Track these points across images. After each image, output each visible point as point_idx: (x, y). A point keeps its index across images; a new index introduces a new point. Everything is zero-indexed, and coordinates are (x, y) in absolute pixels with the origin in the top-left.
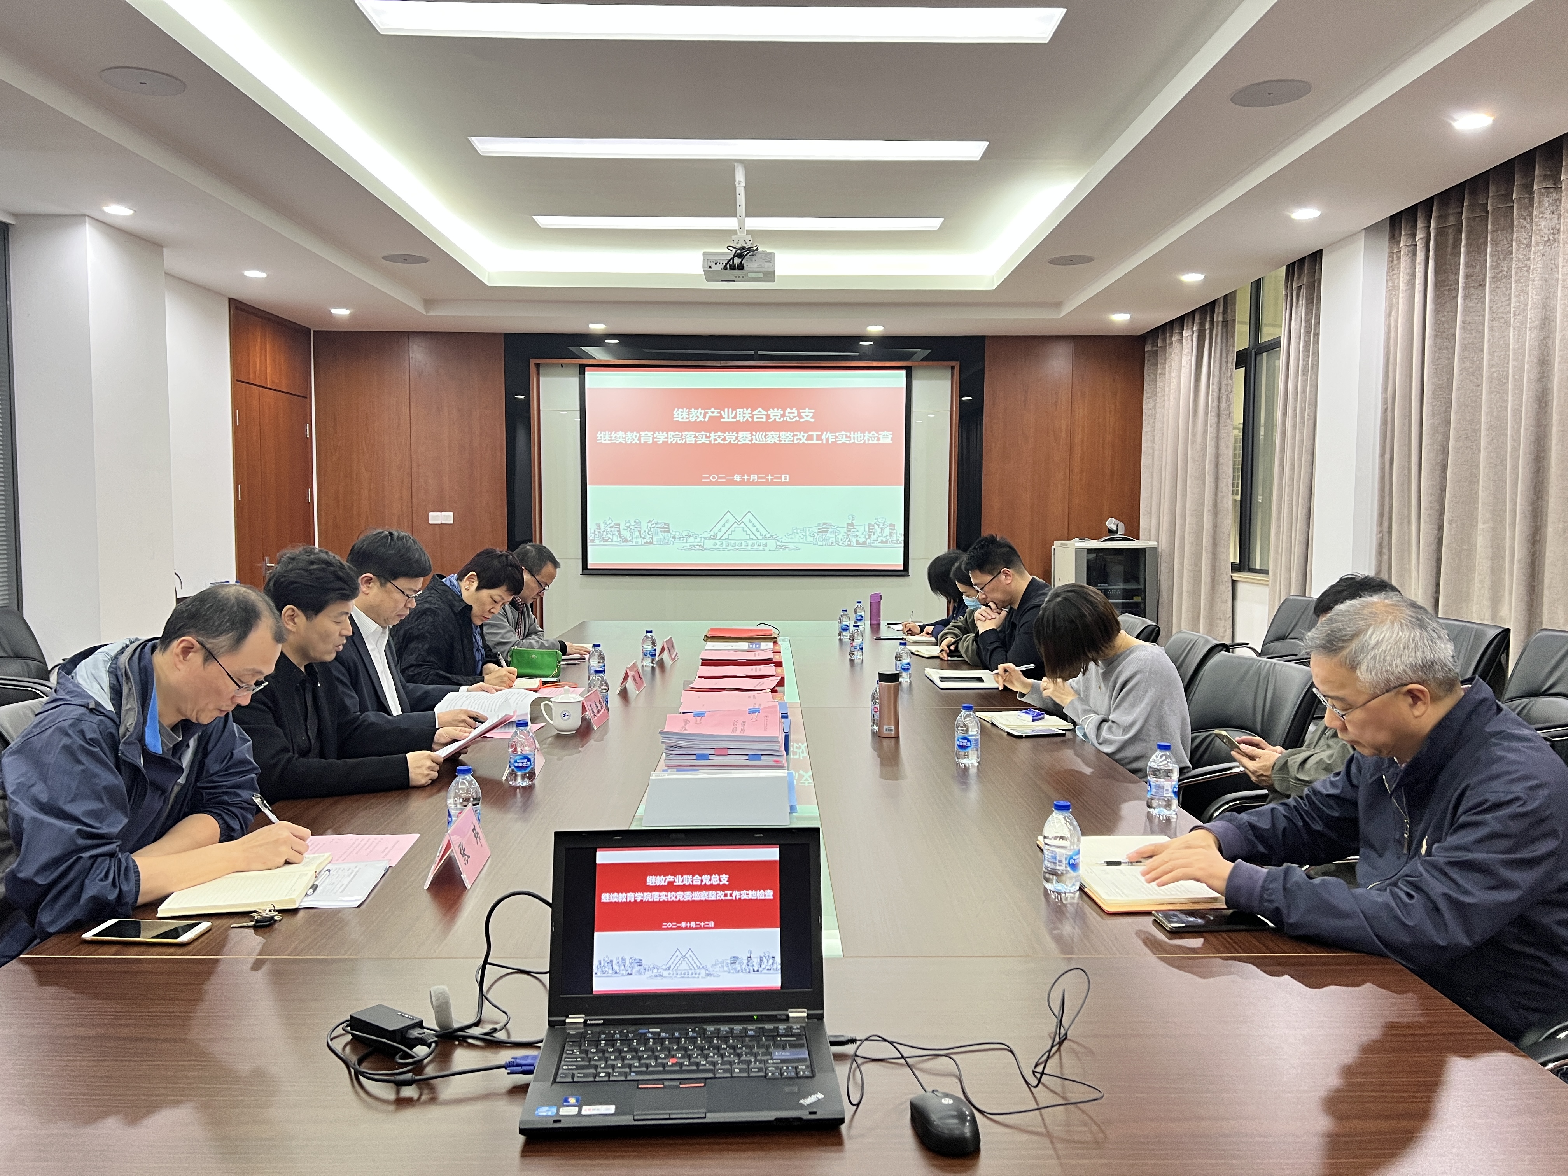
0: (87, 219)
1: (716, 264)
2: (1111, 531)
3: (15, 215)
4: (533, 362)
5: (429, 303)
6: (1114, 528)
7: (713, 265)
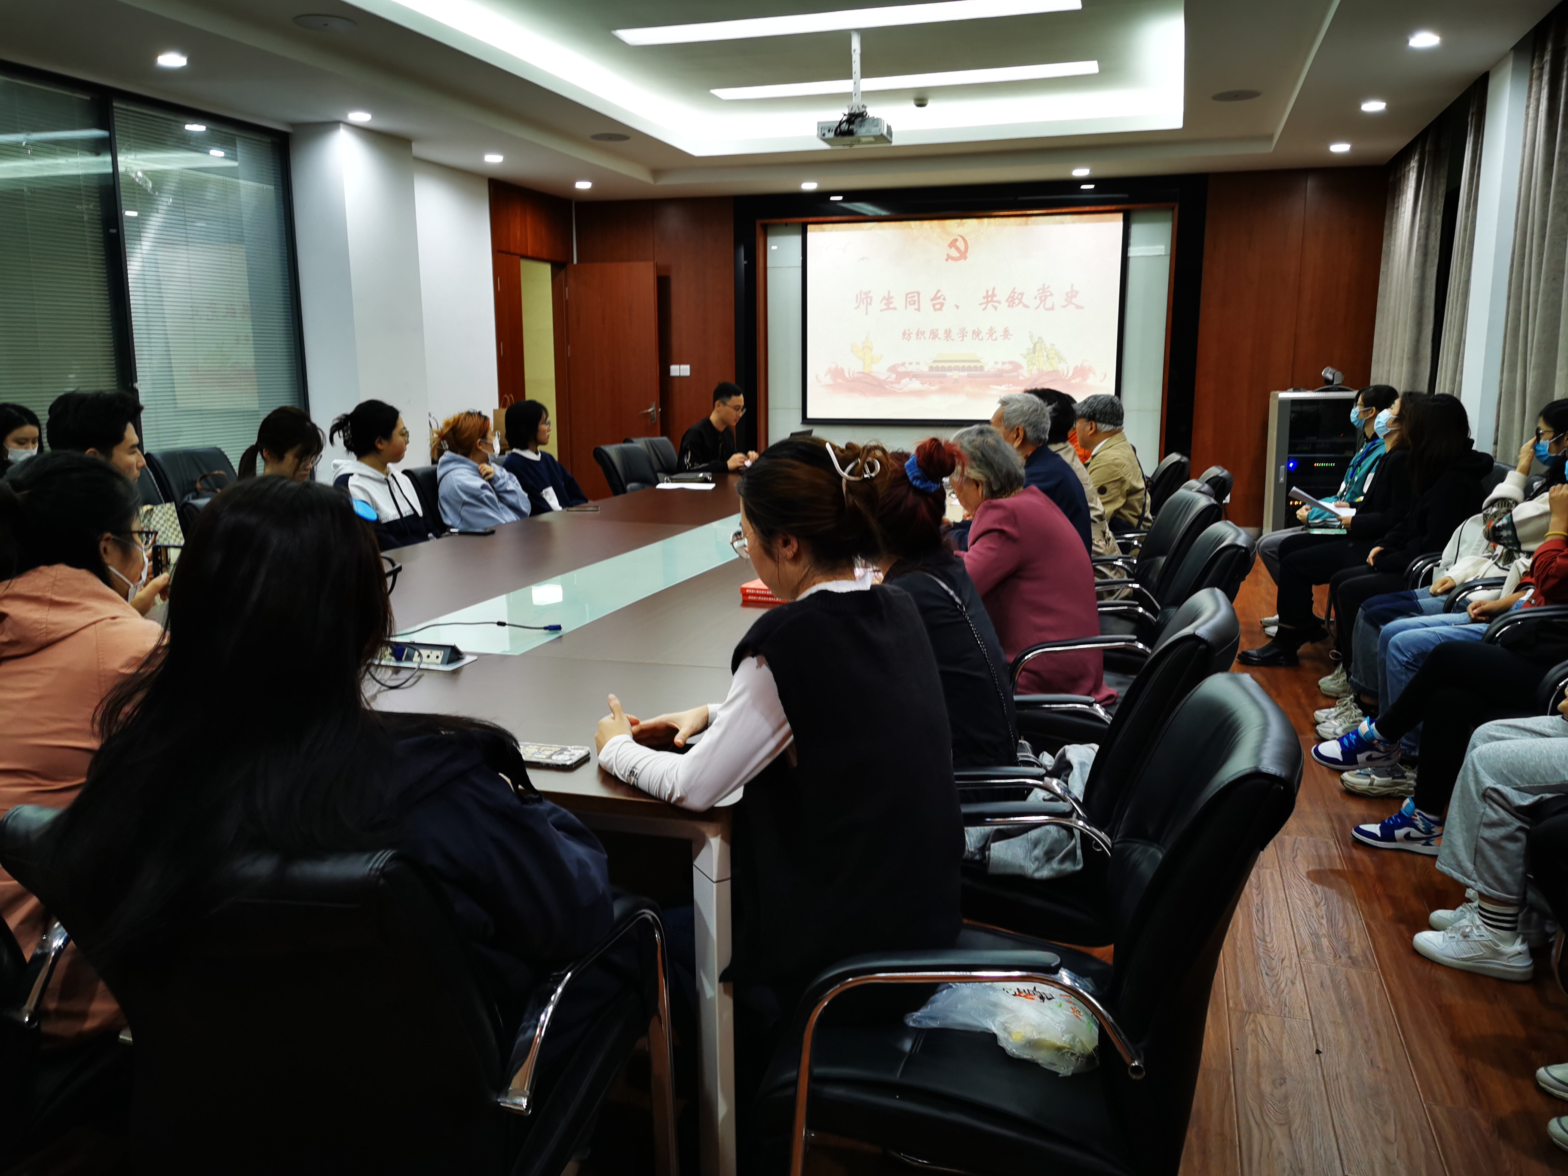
0: (341, 125)
1: (829, 131)
2: (1328, 382)
3: (293, 125)
4: (758, 223)
5: (656, 173)
6: (1330, 377)
7: (826, 132)
